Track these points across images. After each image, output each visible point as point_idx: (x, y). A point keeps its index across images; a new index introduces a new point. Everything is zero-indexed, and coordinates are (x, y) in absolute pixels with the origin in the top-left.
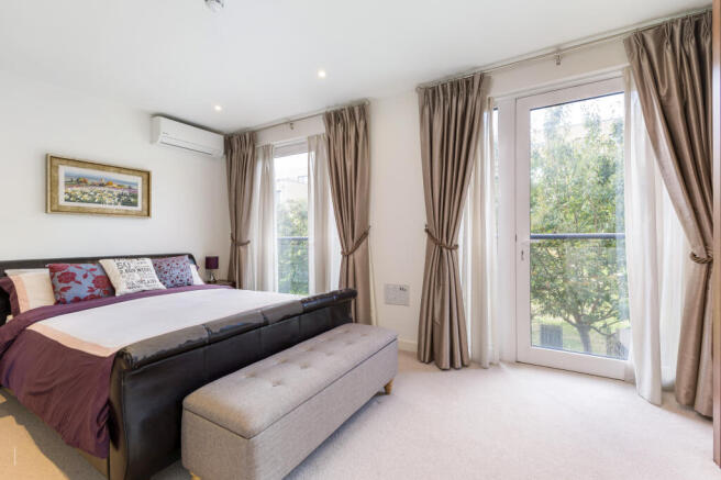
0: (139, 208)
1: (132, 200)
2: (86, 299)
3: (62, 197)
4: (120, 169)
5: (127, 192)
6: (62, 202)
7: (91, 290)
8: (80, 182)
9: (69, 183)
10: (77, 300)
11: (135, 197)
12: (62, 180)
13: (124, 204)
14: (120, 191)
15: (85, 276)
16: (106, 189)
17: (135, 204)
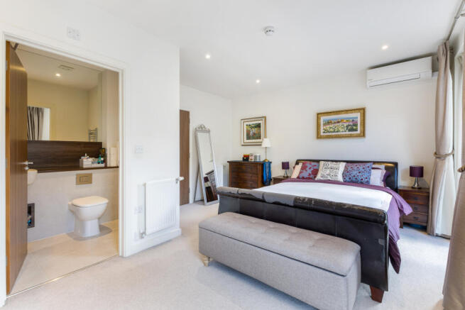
0: (358, 132)
1: (355, 127)
2: (306, 178)
3: (322, 131)
4: (347, 111)
5: (351, 124)
6: (322, 134)
7: (310, 175)
8: (329, 122)
9: (325, 125)
10: (303, 178)
11: (356, 125)
12: (322, 123)
13: (350, 131)
14: (347, 124)
15: (310, 168)
16: (341, 124)
17: (356, 130)
